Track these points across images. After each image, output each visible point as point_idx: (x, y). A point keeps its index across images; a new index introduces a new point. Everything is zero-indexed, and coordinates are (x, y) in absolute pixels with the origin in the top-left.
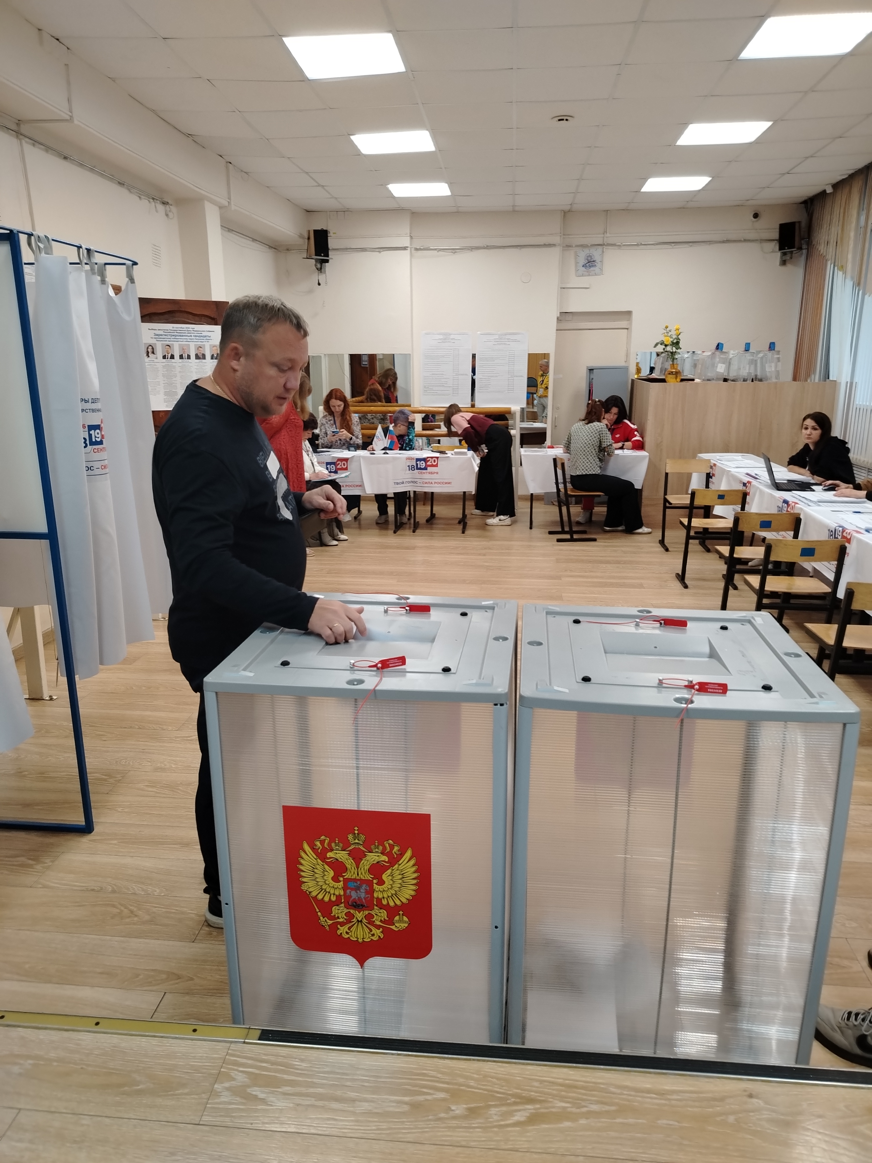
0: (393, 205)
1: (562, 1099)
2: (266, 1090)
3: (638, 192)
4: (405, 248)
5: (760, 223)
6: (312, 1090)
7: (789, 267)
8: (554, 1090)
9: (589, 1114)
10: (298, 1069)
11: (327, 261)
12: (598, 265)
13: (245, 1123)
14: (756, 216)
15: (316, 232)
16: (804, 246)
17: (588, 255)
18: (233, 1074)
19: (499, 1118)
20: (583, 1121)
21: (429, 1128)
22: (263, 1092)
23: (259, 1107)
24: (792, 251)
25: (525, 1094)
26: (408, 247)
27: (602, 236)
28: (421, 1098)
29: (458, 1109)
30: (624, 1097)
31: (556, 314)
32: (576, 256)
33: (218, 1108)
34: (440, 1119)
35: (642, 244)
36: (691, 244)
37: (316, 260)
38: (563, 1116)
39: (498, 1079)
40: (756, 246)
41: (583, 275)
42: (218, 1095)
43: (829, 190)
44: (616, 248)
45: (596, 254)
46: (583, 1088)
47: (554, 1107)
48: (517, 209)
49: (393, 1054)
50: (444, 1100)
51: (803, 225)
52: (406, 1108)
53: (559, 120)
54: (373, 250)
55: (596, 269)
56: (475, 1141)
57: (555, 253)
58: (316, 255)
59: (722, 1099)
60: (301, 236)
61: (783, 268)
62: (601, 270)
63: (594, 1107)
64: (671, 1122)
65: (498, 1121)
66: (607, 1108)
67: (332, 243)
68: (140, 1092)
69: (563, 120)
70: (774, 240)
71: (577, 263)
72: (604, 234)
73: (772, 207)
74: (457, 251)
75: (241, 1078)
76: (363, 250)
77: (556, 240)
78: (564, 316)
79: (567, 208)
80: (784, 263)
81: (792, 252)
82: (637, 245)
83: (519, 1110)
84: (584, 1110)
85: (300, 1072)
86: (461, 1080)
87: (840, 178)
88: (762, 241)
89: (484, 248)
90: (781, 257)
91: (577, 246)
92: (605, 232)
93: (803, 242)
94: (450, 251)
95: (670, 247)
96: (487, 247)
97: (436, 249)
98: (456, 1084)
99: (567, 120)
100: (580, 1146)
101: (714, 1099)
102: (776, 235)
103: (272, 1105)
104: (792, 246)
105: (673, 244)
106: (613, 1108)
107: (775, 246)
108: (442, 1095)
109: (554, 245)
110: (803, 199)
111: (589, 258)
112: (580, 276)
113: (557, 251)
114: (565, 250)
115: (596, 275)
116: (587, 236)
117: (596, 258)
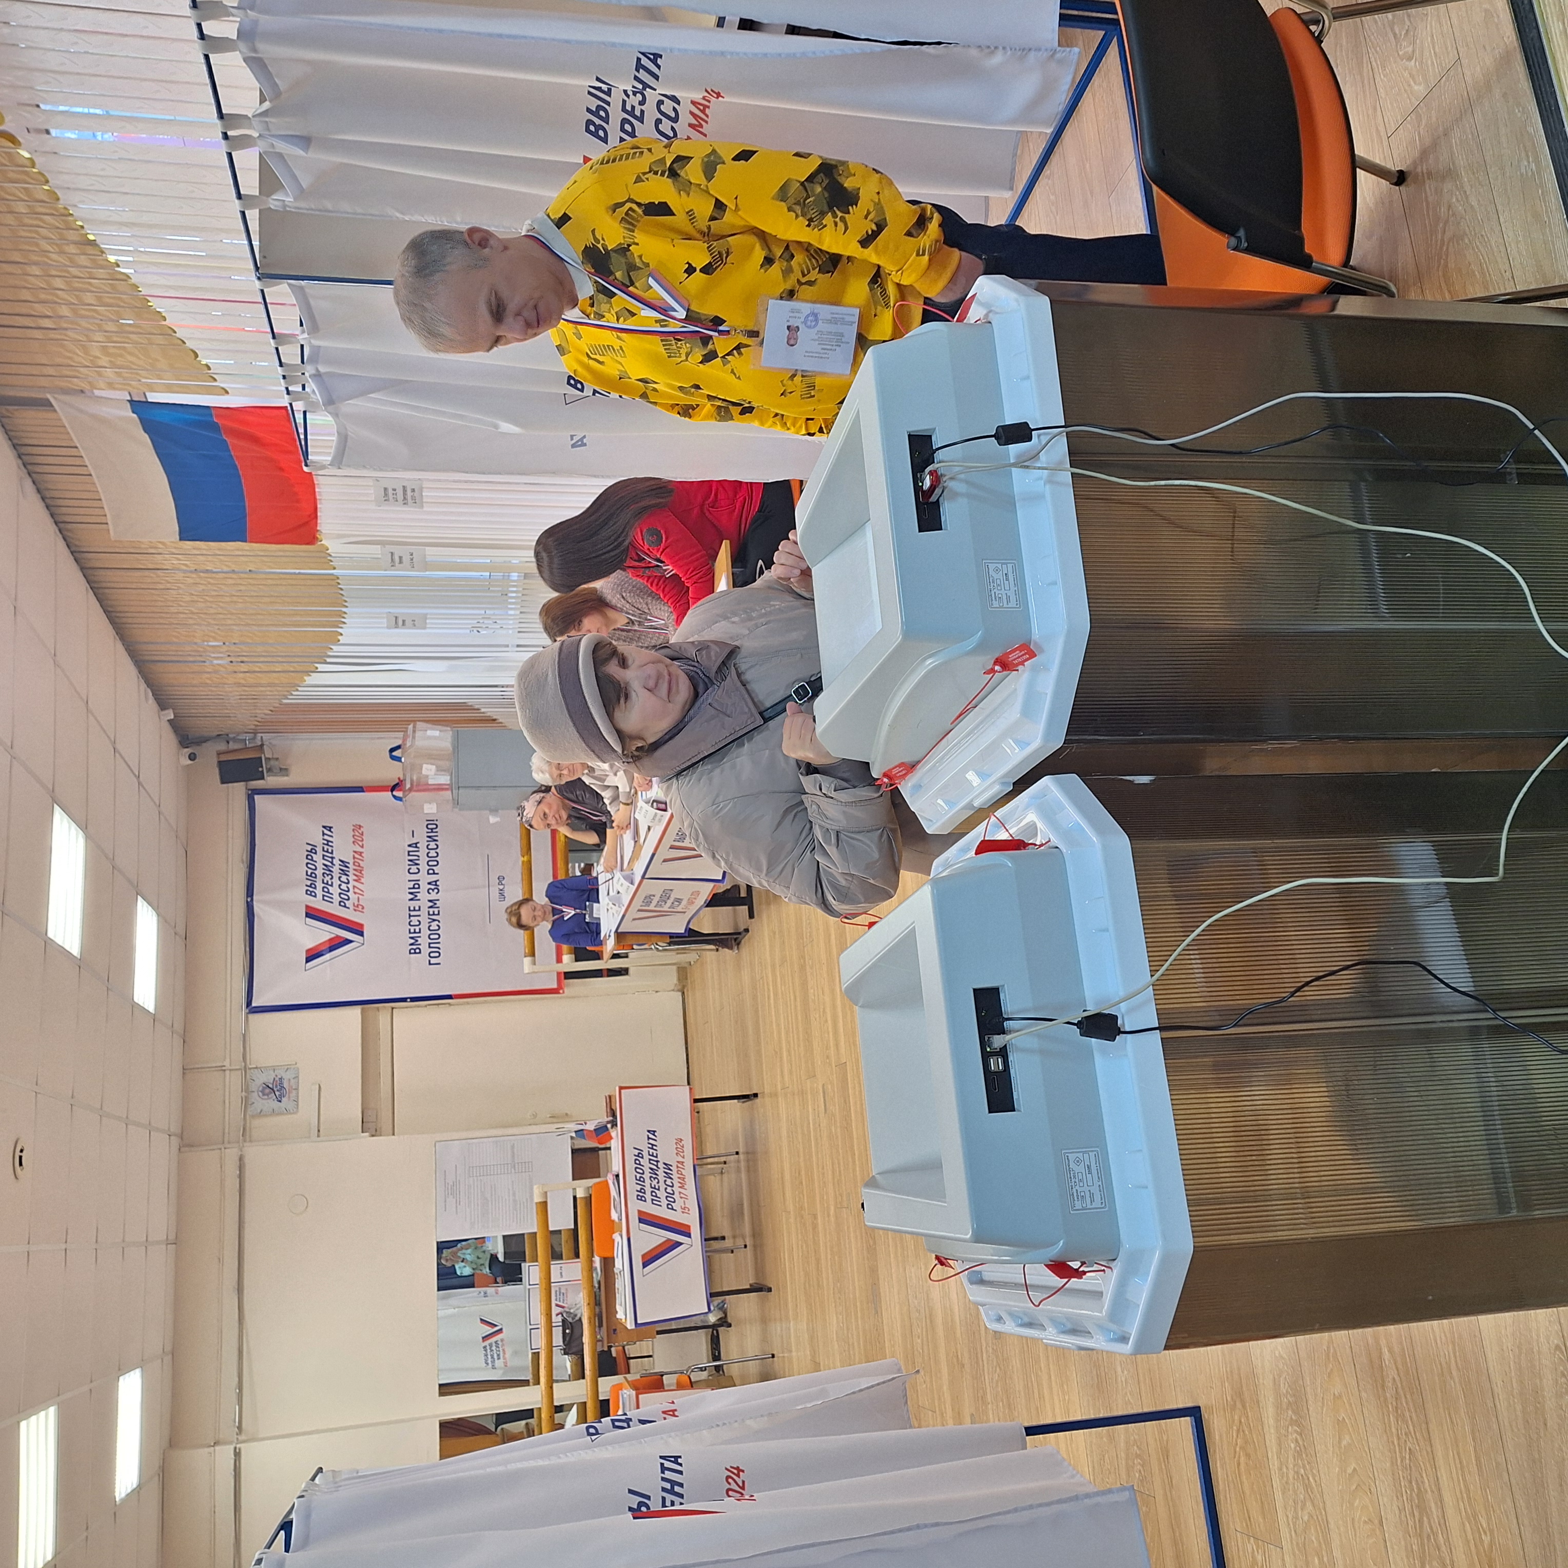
0: (155, 1485)
3: (154, 1018)
4: (237, 1454)
12: (281, 1073)
17: (260, 1094)
24: (266, 759)
26: (235, 1448)
27: (227, 1072)
31: (365, 1140)
32: (261, 1114)
41: (296, 1101)
43: (169, 714)
45: (260, 1080)
48: (172, 1237)
53: (21, 1164)
55: (287, 1076)
57: (253, 1154)
62: (288, 1067)
69: (21, 1157)
71: (273, 1113)
72: (224, 1070)
77: (231, 1154)
78: (368, 1125)
79: (175, 1141)
80: (283, 770)
87: (151, 701)
91: (245, 1116)
92: (222, 1069)
96: (240, 1290)
99: (22, 1151)
102: (240, 785)
104: (258, 762)
109: (241, 1159)
111: (268, 1090)
112: (298, 1105)
113: (251, 1152)
114: (250, 1137)
115: (297, 1077)
116: (227, 1102)
117: (268, 1078)
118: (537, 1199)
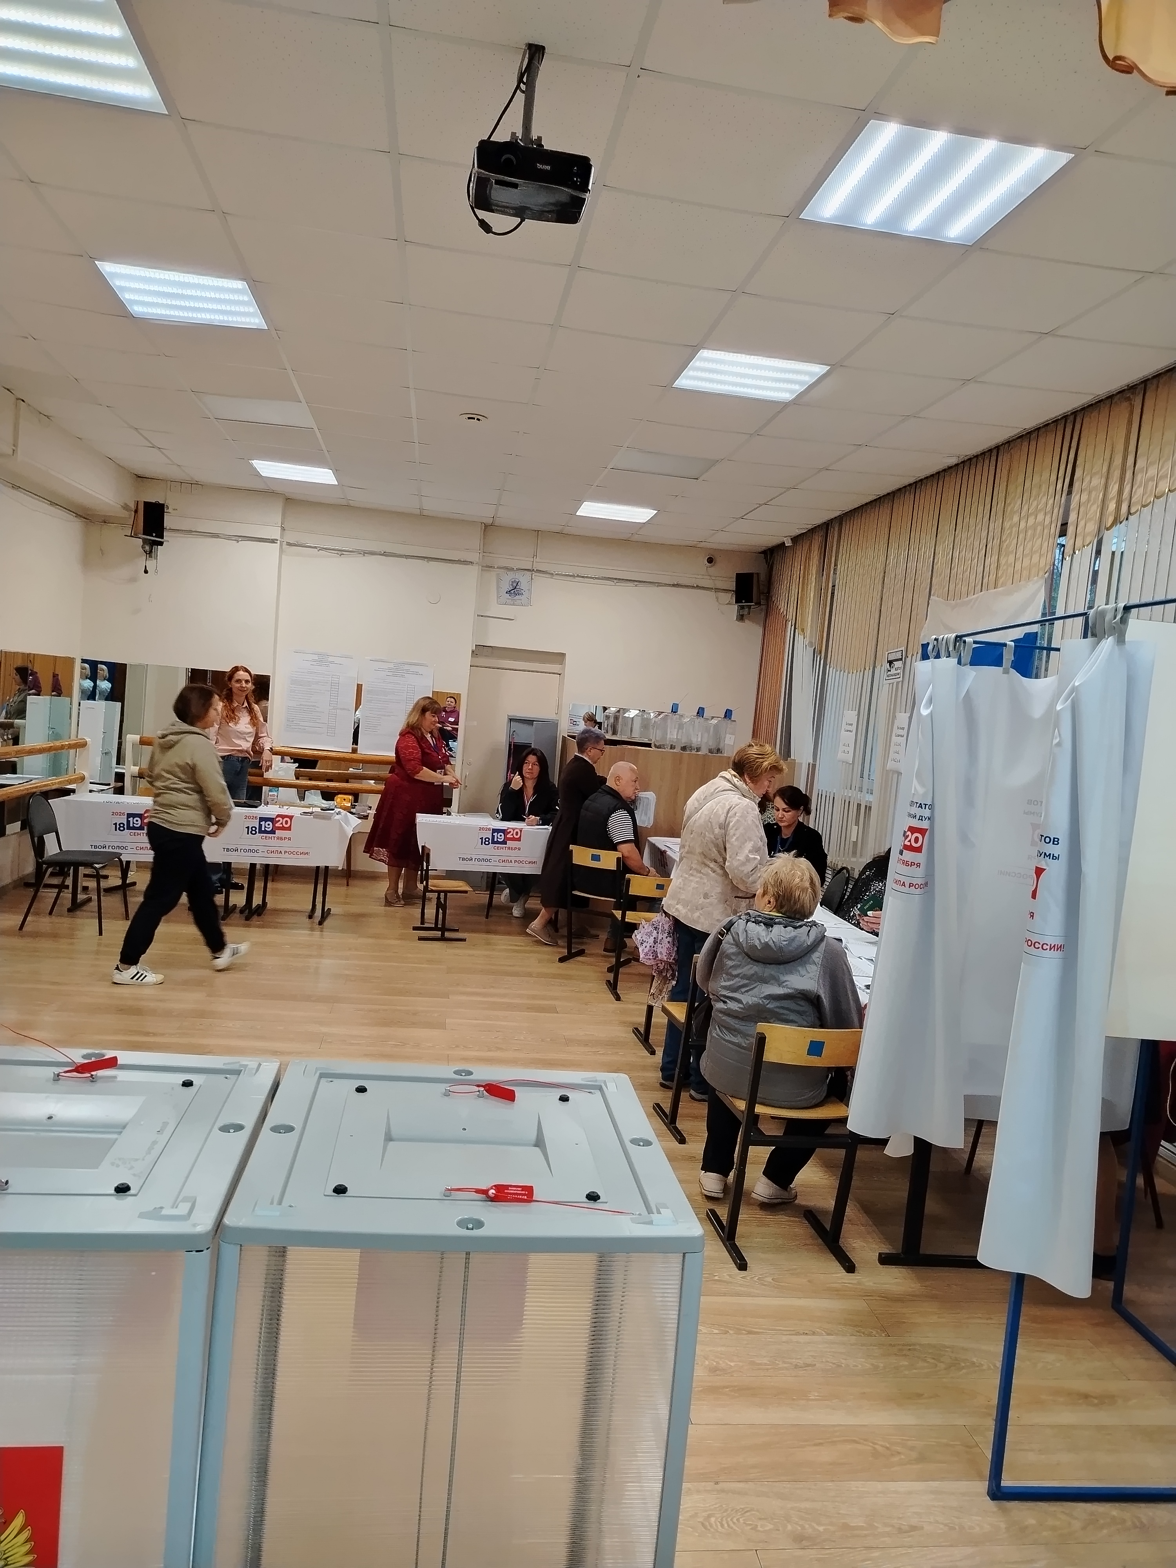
0: (260, 486)
3: (573, 514)
4: (273, 541)
5: (715, 570)
7: (747, 623)
11: (161, 544)
12: (526, 594)
14: (710, 560)
15: (147, 504)
16: (762, 602)
17: (513, 580)
26: (277, 540)
27: (532, 559)
31: (471, 647)
32: (499, 579)
35: (578, 576)
36: (635, 583)
37: (145, 541)
40: (712, 594)
41: (505, 603)
43: (788, 543)
44: (547, 576)
45: (524, 580)
48: (425, 513)
51: (763, 577)
53: (469, 418)
54: (229, 537)
55: (523, 598)
57: (473, 571)
58: (144, 534)
60: (126, 507)
61: (740, 624)
62: (529, 599)
67: (169, 521)
69: (474, 419)
70: (730, 591)
71: (498, 587)
72: (533, 557)
73: (729, 553)
74: (344, 553)
76: (216, 536)
77: (474, 557)
78: (480, 651)
79: (490, 521)
80: (741, 618)
81: (749, 607)
82: (573, 576)
87: (799, 532)
88: (717, 590)
89: (379, 554)
90: (738, 611)
91: (500, 568)
92: (535, 555)
93: (762, 597)
94: (336, 552)
95: (613, 583)
96: (385, 554)
97: (316, 547)
99: (478, 420)
102: (733, 586)
104: (750, 600)
105: (615, 581)
107: (730, 597)
109: (471, 563)
110: (762, 549)
111: (515, 585)
112: (502, 604)
113: (474, 570)
114: (485, 570)
115: (521, 605)
116: (510, 557)
117: (523, 585)
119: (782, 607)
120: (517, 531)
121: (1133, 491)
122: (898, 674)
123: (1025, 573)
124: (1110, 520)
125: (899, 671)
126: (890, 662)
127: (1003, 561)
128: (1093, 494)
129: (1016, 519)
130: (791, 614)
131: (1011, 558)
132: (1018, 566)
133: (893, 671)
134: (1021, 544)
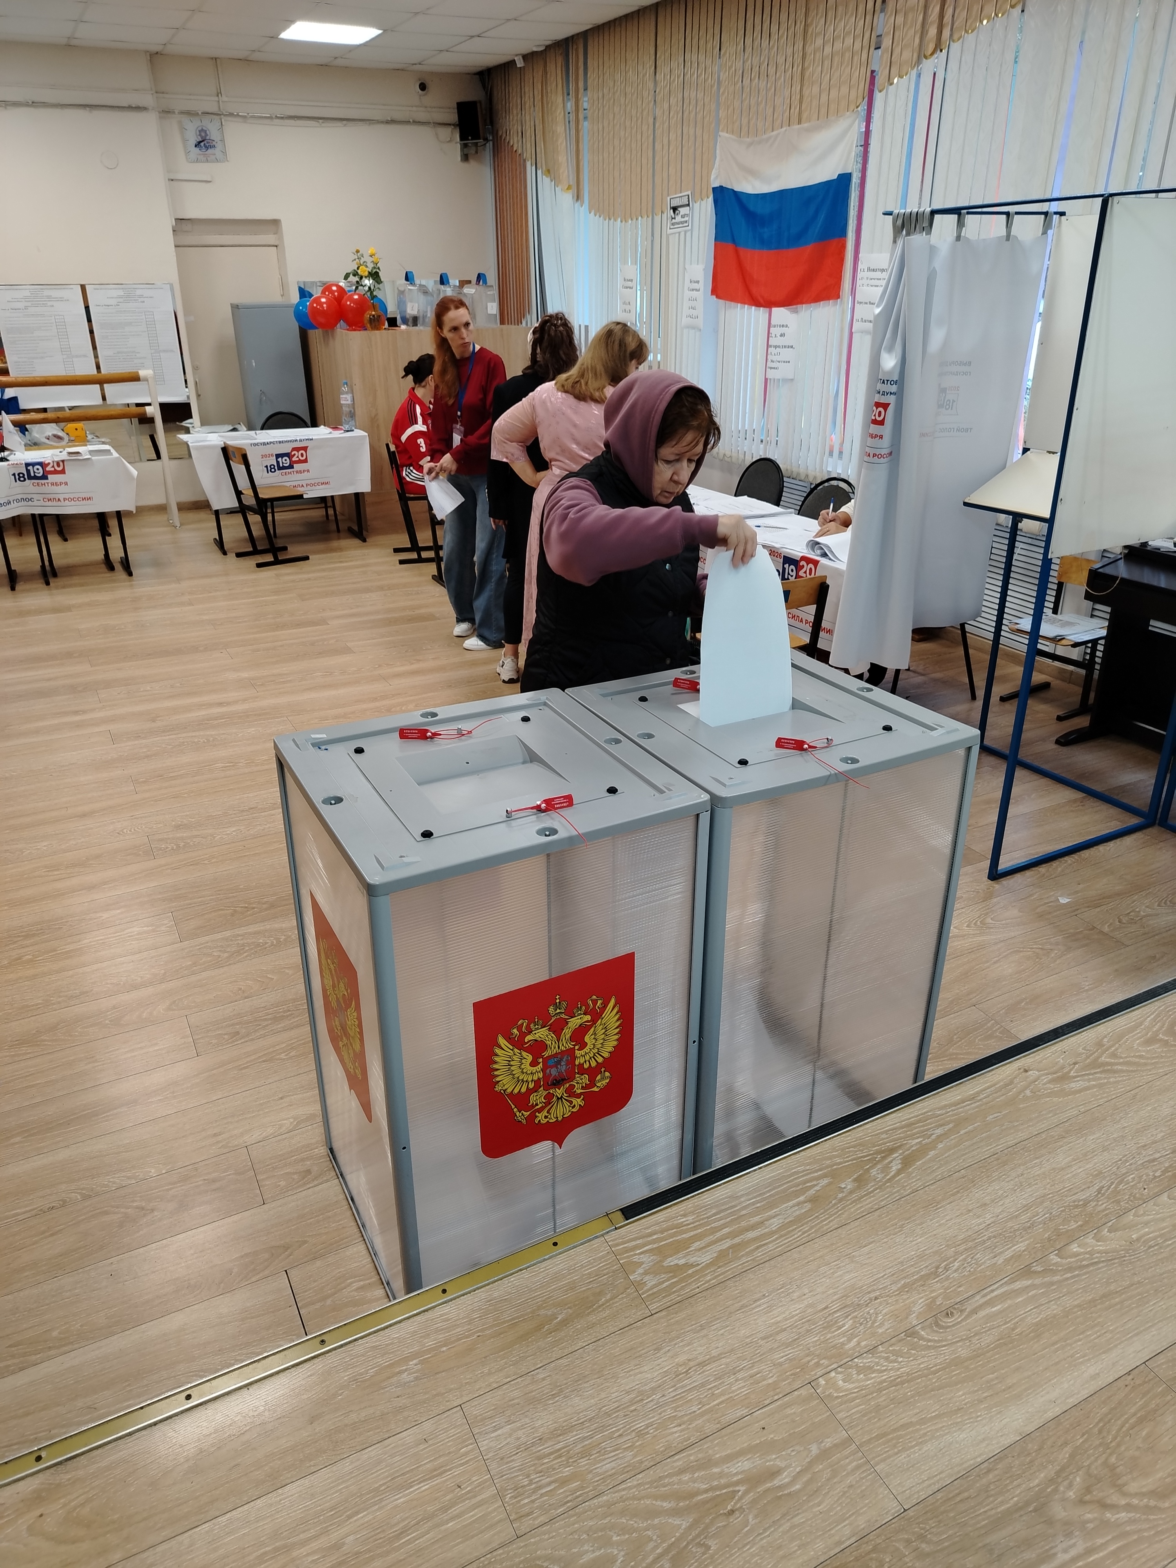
1: (912, 1137)
2: (680, 1255)
3: (274, 37)
5: (429, 99)
6: (718, 1235)
7: (472, 165)
8: (899, 1134)
9: (940, 1138)
10: (688, 1224)
12: (219, 146)
13: (691, 1291)
14: (423, 87)
16: (490, 137)
17: (200, 129)
18: (636, 1259)
19: (883, 1175)
20: (940, 1146)
21: (840, 1210)
22: (679, 1259)
23: (690, 1272)
24: (477, 143)
25: (883, 1147)
27: (216, 98)
28: (812, 1192)
29: (848, 1184)
30: (950, 1113)
31: (169, 222)
32: (182, 129)
33: (655, 1293)
34: (841, 1200)
36: (345, 122)
38: (923, 1150)
39: (854, 1147)
40: (426, 132)
41: (197, 161)
42: (641, 1284)
43: (519, 62)
44: (240, 120)
45: (212, 128)
46: (919, 1121)
47: (912, 1146)
48: (74, 42)
49: (755, 1170)
50: (830, 1184)
51: (483, 106)
52: (808, 1206)
55: (217, 151)
56: (882, 1201)
57: (150, 120)
59: (1011, 1082)
61: (465, 165)
62: (224, 153)
63: (939, 1131)
64: (996, 1115)
65: (883, 1178)
66: (947, 1128)
68: (565, 1322)
70: (450, 124)
71: (185, 141)
72: (218, 96)
73: (442, 77)
75: (648, 1260)
77: (147, 100)
78: (181, 224)
79: (153, 48)
80: (465, 158)
82: (271, 118)
83: (891, 1162)
84: (933, 1137)
85: (692, 1225)
86: (828, 1162)
87: (533, 50)
88: (434, 124)
89: (26, 105)
90: (462, 150)
91: (182, 113)
92: (219, 94)
93: (489, 130)
95: (317, 124)
96: (34, 104)
98: (827, 1167)
100: (954, 1164)
101: (1006, 1085)
102: (454, 117)
103: (698, 1265)
104: (476, 136)
105: (320, 121)
106: (951, 1125)
107: (453, 133)
108: (825, 1181)
109: (145, 109)
110: (480, 69)
111: (203, 134)
112: (194, 162)
114: (163, 117)
115: (217, 161)
116: (191, 97)
117: (214, 134)
118: (142, 373)
119: (515, 141)
120: (191, 60)
121: (956, 15)
122: (686, 222)
123: (833, 107)
124: (931, 47)
125: (686, 219)
126: (675, 209)
127: (806, 92)
128: (910, 16)
129: (819, 42)
130: (529, 152)
131: (816, 89)
132: (824, 98)
133: (678, 219)
134: (826, 74)
